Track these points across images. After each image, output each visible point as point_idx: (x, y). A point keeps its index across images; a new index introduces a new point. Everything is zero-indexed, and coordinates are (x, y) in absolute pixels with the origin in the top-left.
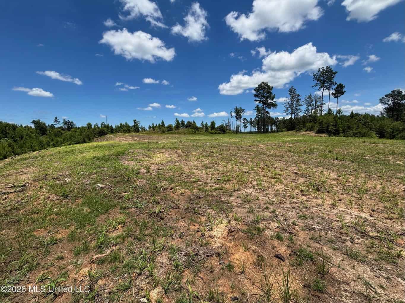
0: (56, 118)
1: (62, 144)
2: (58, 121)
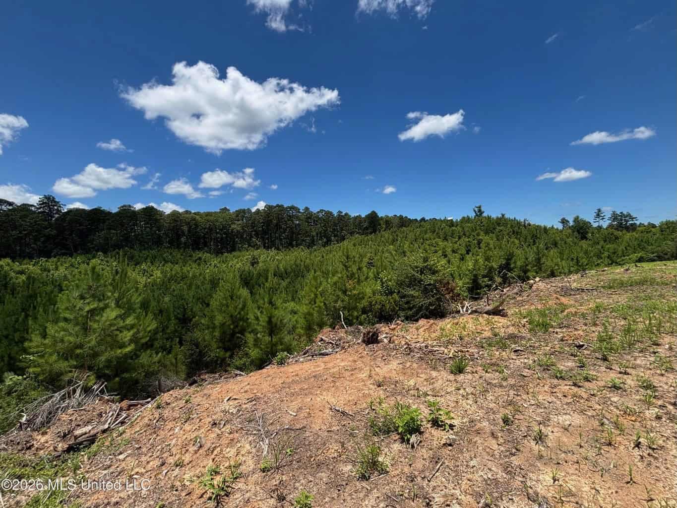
0: (599, 210)
1: (624, 256)
2: (602, 215)
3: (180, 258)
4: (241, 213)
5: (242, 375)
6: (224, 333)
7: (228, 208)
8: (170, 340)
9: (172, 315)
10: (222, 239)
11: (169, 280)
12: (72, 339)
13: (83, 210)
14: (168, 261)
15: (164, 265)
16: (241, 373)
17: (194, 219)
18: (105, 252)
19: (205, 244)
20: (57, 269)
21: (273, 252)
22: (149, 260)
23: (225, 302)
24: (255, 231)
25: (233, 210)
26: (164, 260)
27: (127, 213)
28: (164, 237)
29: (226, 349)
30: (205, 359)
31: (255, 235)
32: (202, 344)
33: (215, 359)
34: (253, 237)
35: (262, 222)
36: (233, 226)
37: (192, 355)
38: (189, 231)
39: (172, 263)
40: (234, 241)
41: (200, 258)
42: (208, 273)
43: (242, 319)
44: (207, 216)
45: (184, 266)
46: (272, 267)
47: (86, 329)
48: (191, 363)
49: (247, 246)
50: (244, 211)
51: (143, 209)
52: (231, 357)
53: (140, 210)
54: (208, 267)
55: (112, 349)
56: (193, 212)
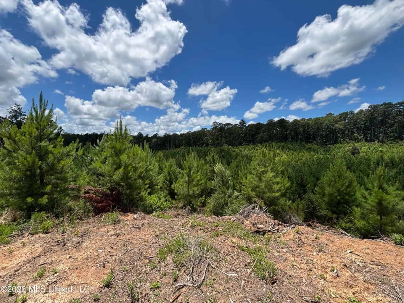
3: (298, 148)
4: (343, 116)
5: (347, 236)
6: (332, 200)
7: (332, 113)
8: (293, 195)
9: (294, 180)
10: (327, 135)
11: (291, 160)
12: (255, 183)
13: (253, 124)
14: (291, 149)
15: (288, 152)
16: (346, 233)
17: (308, 123)
18: (261, 144)
19: (314, 139)
20: (244, 151)
21: (376, 145)
22: (280, 148)
23: (333, 179)
24: (357, 128)
25: (336, 114)
26: (289, 148)
27: (271, 124)
28: (289, 135)
29: (334, 212)
30: (317, 213)
31: (356, 131)
32: (316, 203)
33: (324, 215)
34: (354, 133)
35: (366, 120)
36: (336, 126)
37: (309, 208)
38: (304, 131)
39: (293, 150)
40: (336, 137)
41: (310, 148)
42: (316, 158)
43: (348, 194)
44: (316, 120)
45: (300, 152)
46: (374, 157)
47: (260, 180)
48: (308, 212)
49: (348, 139)
50: (347, 114)
51: (279, 120)
52: (337, 219)
53: (277, 121)
54: (315, 154)
55: (270, 193)
56: (306, 119)
